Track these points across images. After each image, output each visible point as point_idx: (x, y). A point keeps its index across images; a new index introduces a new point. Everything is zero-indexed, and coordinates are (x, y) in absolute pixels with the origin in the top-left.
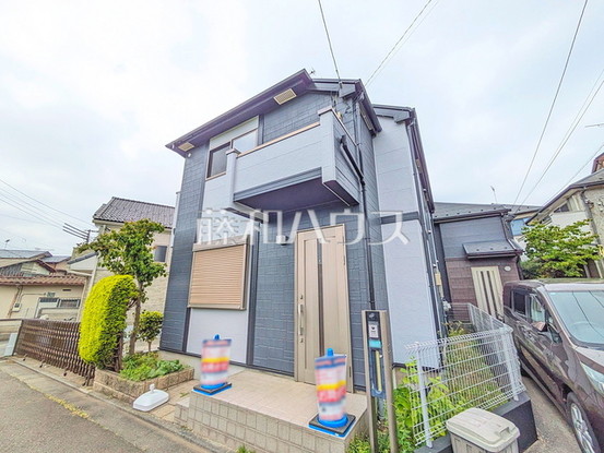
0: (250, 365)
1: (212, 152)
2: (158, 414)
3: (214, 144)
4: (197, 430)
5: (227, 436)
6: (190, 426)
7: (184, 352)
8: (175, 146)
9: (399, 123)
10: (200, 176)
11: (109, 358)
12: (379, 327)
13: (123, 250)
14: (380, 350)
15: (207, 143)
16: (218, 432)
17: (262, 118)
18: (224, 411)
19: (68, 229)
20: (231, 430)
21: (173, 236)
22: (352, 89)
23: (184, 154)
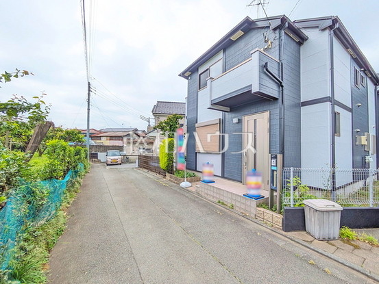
0: (223, 176)
1: (200, 75)
2: (189, 189)
3: (201, 71)
4: (203, 194)
5: (213, 197)
6: (200, 193)
7: (196, 170)
8: (183, 75)
9: (324, 30)
10: (196, 89)
11: (170, 169)
12: (276, 161)
13: (168, 128)
14: (276, 171)
15: (197, 70)
16: (210, 195)
17: (224, 51)
18: (212, 189)
19: (142, 118)
20: (215, 195)
21: (186, 120)
22: (278, 22)
23: (187, 78)
